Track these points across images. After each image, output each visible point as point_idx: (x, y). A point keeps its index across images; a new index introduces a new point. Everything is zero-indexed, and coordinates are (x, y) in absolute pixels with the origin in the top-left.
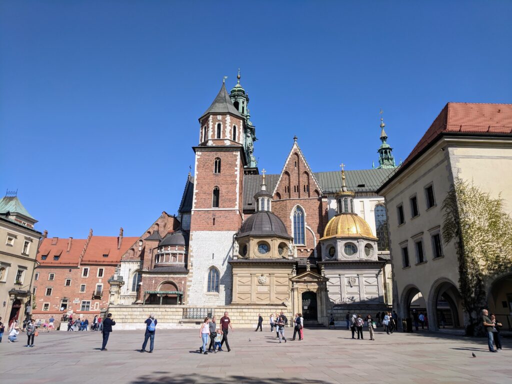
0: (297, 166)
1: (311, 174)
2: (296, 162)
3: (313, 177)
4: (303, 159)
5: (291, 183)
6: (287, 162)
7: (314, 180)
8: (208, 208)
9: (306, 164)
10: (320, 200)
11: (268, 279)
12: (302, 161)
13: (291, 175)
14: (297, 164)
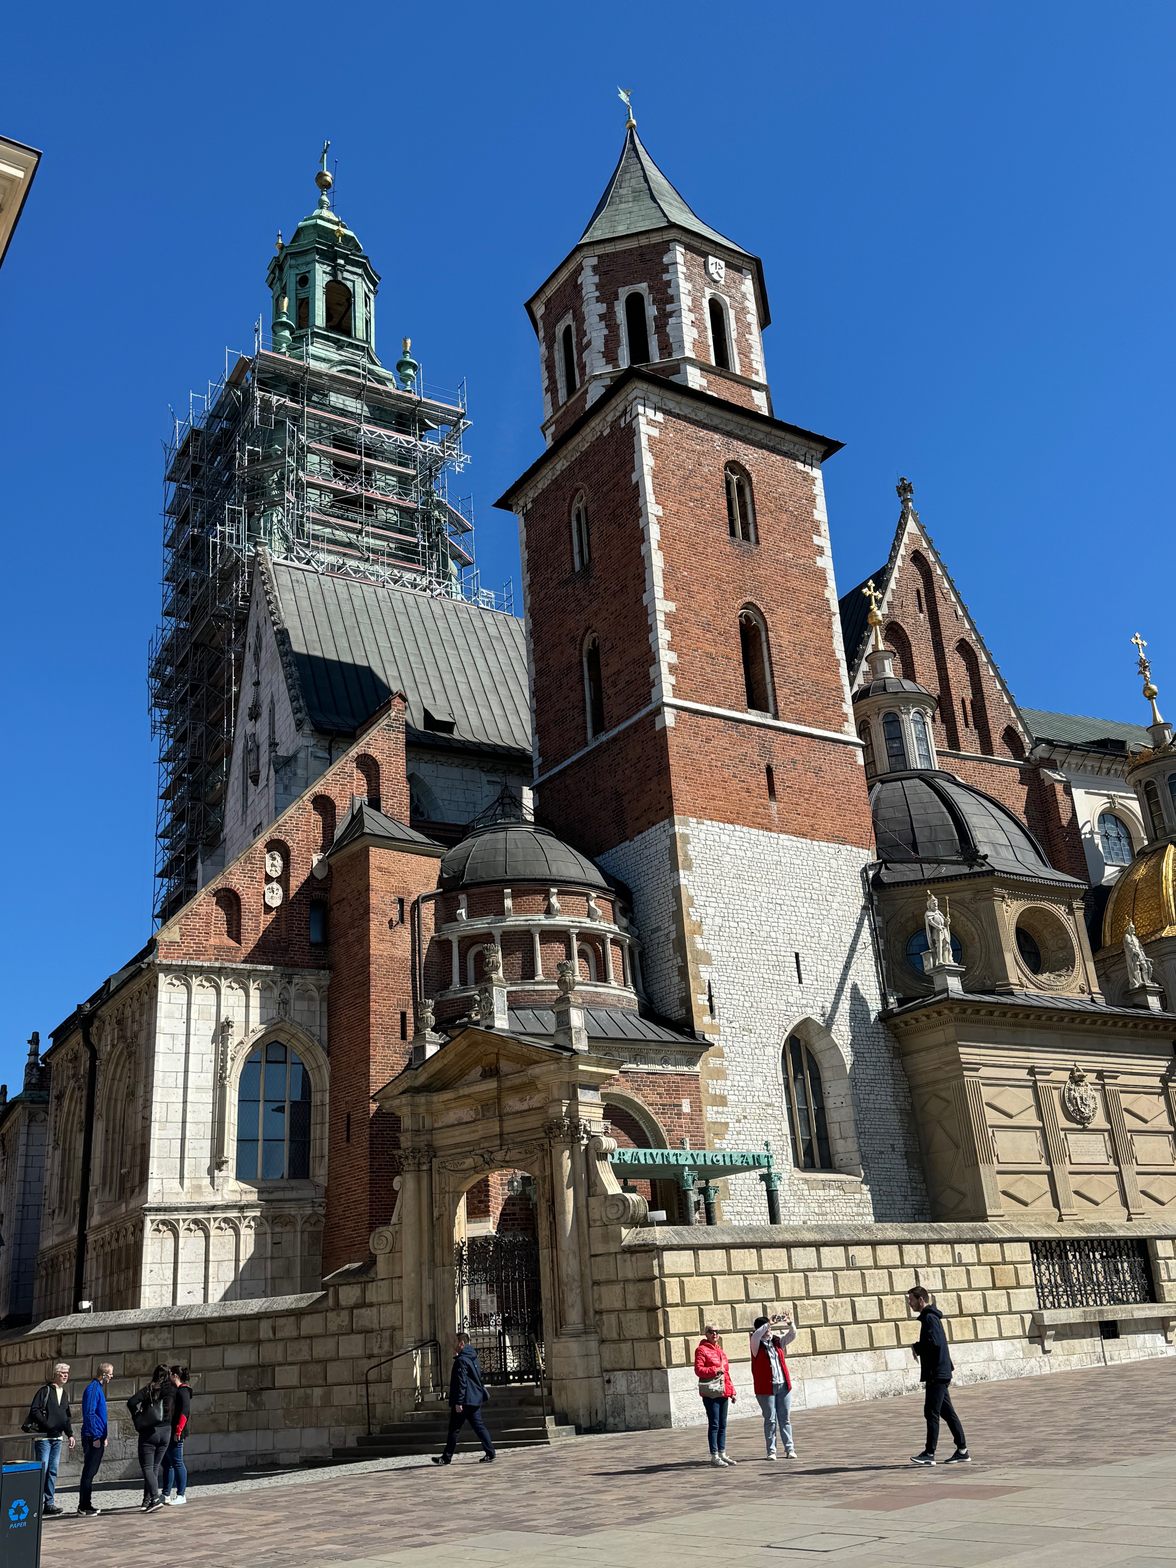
0: (926, 607)
1: (983, 658)
2: (918, 591)
3: (992, 674)
4: (946, 584)
7: (999, 686)
8: (731, 708)
9: (959, 611)
12: (946, 597)
13: (912, 643)
14: (926, 599)
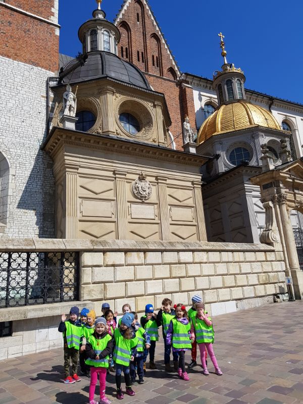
0: (140, 20)
1: (163, 42)
2: (138, 14)
3: (166, 47)
4: (150, 13)
5: (133, 44)
6: (125, 8)
7: (169, 52)
9: (155, 23)
10: (179, 84)
11: (154, 189)
12: (149, 17)
13: (132, 30)
14: (141, 17)
